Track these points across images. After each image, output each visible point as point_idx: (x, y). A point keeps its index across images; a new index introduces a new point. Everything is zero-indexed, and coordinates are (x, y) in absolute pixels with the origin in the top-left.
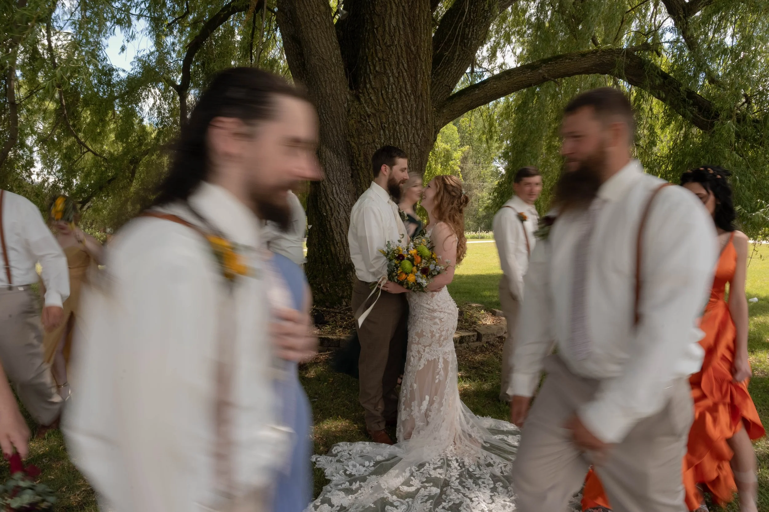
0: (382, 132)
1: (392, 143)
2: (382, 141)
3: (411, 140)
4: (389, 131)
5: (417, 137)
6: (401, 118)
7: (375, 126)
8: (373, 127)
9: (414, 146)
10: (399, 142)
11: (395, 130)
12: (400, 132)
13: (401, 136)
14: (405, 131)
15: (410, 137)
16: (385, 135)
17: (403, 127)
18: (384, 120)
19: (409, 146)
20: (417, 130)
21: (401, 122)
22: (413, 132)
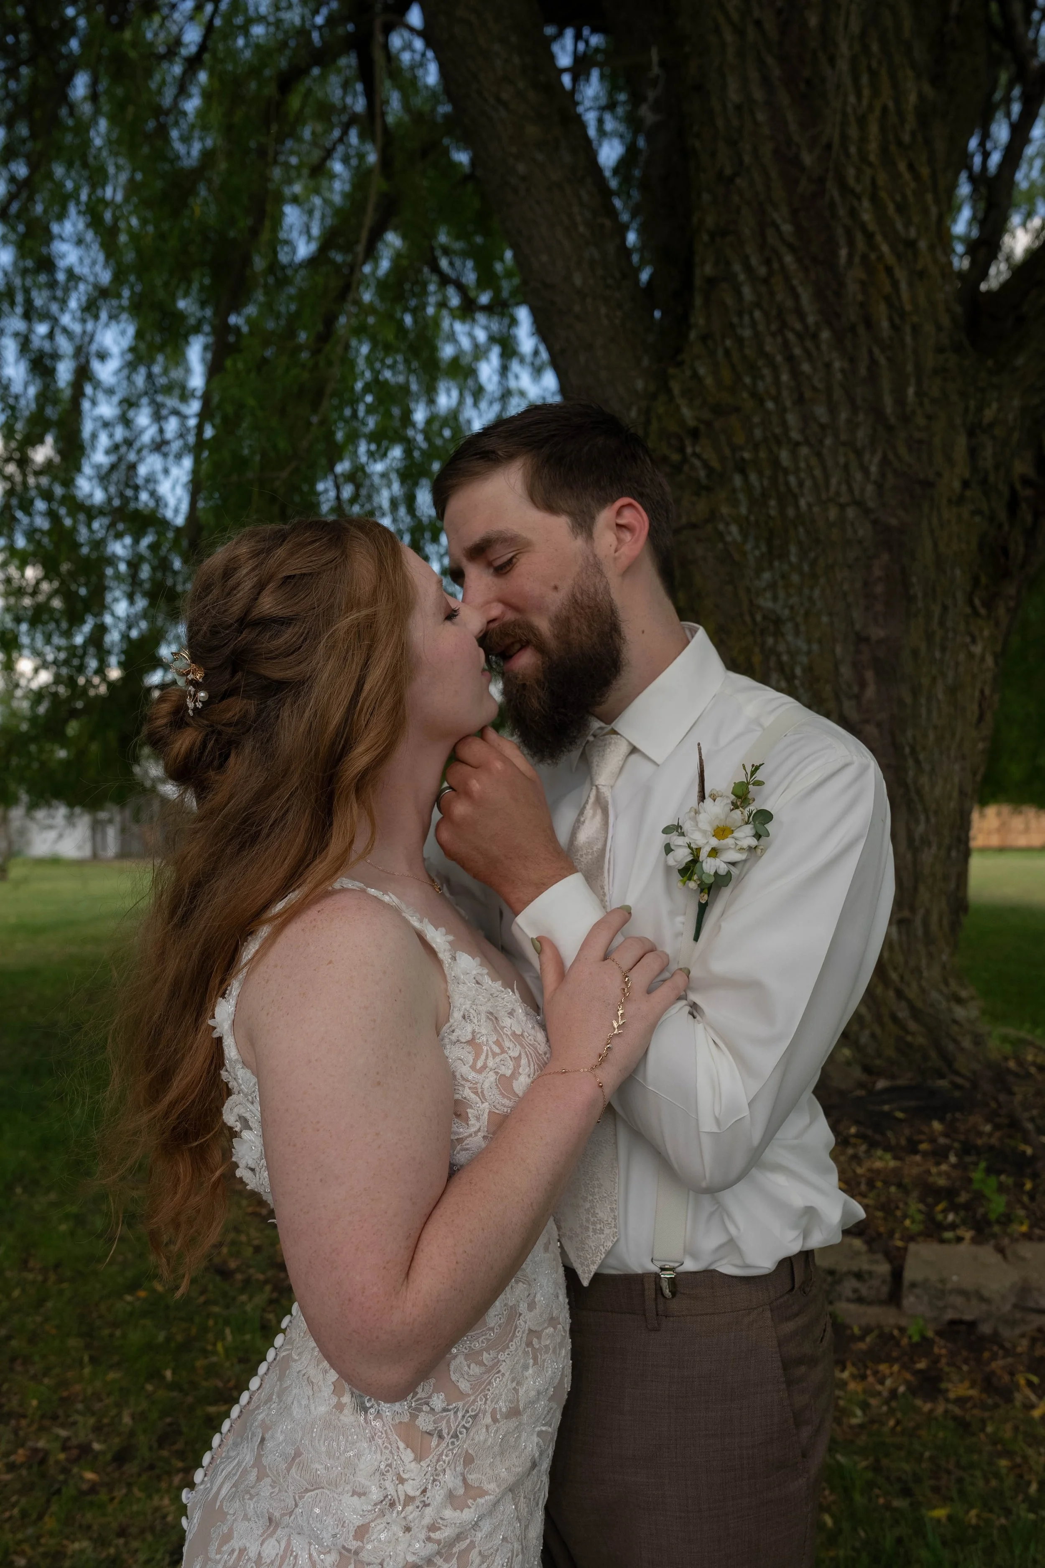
0: (738, 480)
1: (773, 513)
2: (743, 510)
3: (838, 494)
4: (761, 474)
5: (858, 476)
6: (792, 418)
7: (715, 464)
8: (706, 465)
9: (851, 512)
10: (797, 507)
11: (776, 463)
12: (797, 470)
13: (801, 484)
14: (814, 461)
15: (834, 481)
16: (748, 487)
17: (804, 450)
18: (740, 439)
19: (833, 513)
20: (859, 453)
21: (795, 435)
22: (842, 460)
